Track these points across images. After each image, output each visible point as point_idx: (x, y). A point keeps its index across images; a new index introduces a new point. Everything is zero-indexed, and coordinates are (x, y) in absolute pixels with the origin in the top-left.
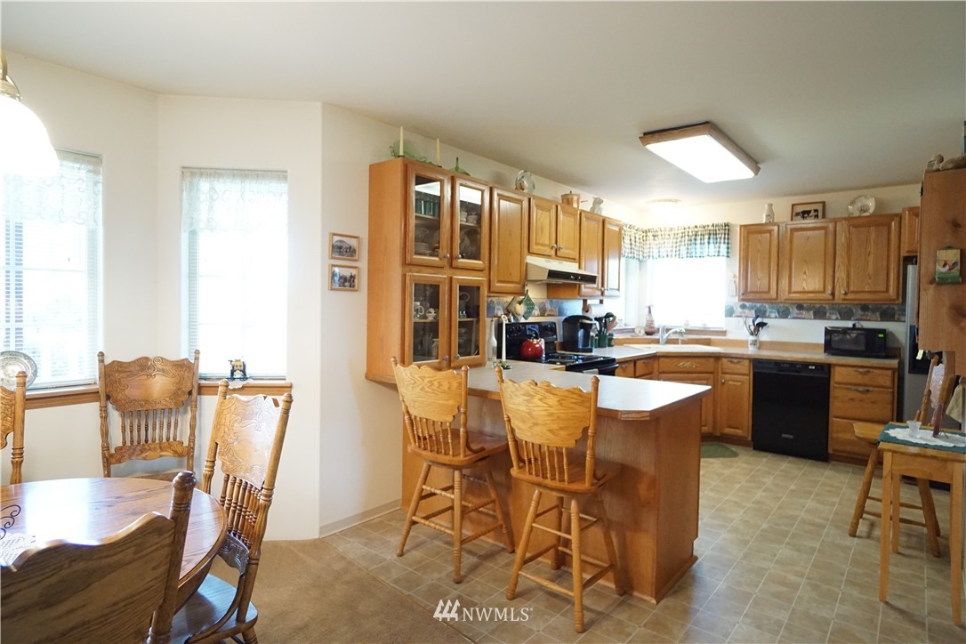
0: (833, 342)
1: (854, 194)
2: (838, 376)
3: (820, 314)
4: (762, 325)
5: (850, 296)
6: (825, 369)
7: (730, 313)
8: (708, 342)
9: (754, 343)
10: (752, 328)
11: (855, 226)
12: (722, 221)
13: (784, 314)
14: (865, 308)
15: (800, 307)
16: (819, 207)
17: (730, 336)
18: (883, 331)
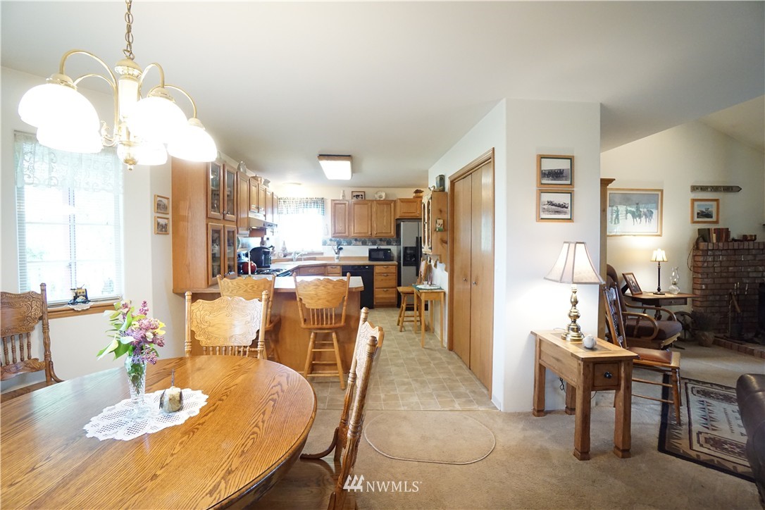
0: (373, 255)
1: (377, 189)
2: (377, 270)
3: (364, 243)
4: (341, 249)
5: (378, 235)
6: (372, 267)
7: (325, 243)
8: (314, 259)
9: (338, 258)
10: (337, 251)
11: (379, 204)
12: (321, 197)
13: (349, 244)
14: (381, 240)
15: (356, 240)
16: (363, 194)
17: (325, 255)
18: (390, 250)
